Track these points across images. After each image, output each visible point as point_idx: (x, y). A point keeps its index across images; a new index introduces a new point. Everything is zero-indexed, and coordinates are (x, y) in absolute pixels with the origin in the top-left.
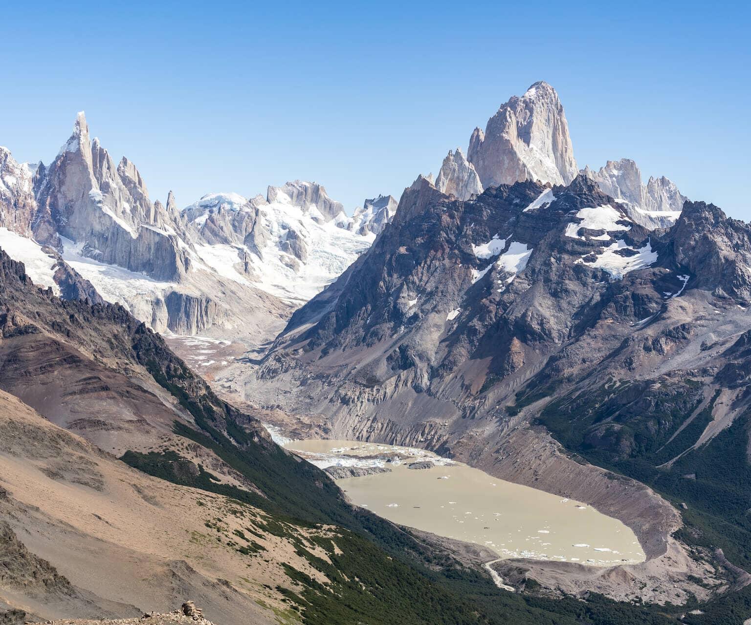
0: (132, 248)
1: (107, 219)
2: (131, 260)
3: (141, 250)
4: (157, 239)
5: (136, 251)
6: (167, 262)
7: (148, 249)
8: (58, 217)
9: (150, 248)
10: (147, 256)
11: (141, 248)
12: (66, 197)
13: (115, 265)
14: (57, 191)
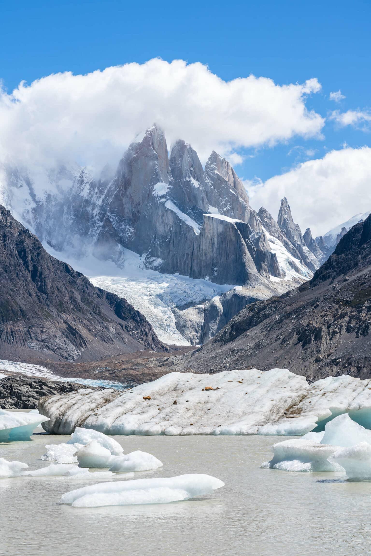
0: (195, 248)
1: (170, 215)
2: (194, 264)
3: (204, 248)
4: (220, 228)
5: (199, 251)
6: (232, 257)
7: (211, 245)
8: (123, 227)
9: (213, 244)
10: (210, 255)
11: (205, 245)
12: (133, 202)
13: (177, 274)
14: (122, 194)
